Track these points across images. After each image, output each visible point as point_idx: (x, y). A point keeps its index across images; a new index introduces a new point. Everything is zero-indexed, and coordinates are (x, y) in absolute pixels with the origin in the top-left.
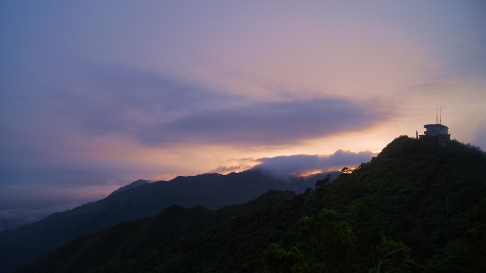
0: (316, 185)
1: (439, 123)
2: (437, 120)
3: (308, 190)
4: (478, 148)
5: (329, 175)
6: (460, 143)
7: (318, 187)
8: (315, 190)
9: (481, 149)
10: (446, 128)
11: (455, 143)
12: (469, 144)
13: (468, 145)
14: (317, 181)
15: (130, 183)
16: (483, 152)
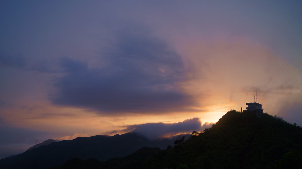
0: (174, 144)
1: (256, 102)
2: (255, 100)
3: (169, 147)
4: (281, 119)
5: (183, 137)
6: (270, 115)
7: (176, 145)
8: (174, 147)
9: (283, 120)
10: (260, 105)
11: (266, 115)
12: (276, 116)
14: (175, 141)
15: (43, 141)
16: (285, 121)
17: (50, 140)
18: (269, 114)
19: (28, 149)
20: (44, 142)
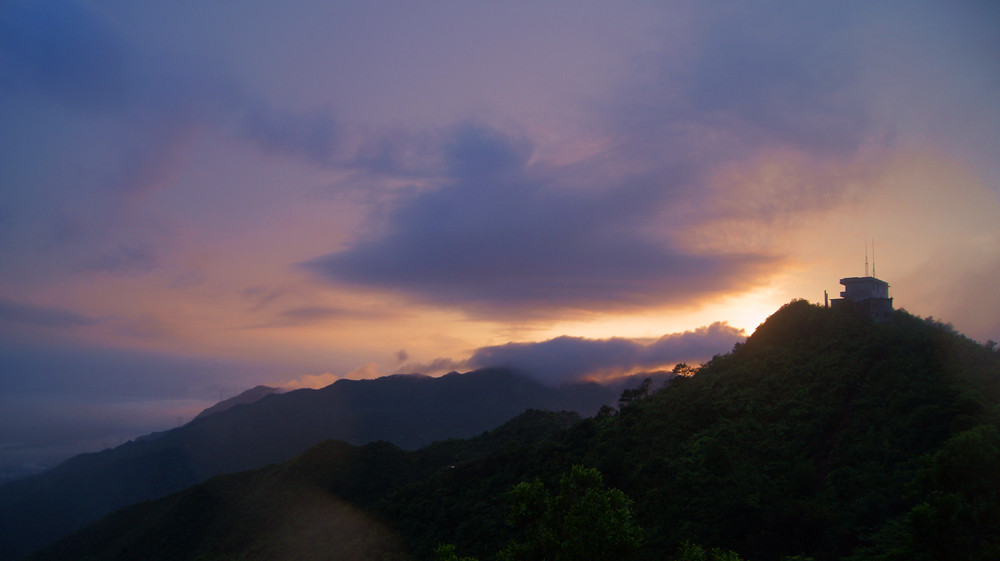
0: (621, 400)
1: (870, 275)
2: (867, 270)
3: (606, 410)
4: (949, 326)
5: (647, 380)
6: (912, 316)
7: (626, 404)
8: (619, 409)
9: (955, 329)
10: (884, 286)
11: (902, 315)
12: (931, 317)
13: (929, 320)
14: (622, 392)
15: (239, 393)
16: (959, 334)
17: (260, 389)
18: (910, 313)
19: (197, 414)
20: (244, 393)
